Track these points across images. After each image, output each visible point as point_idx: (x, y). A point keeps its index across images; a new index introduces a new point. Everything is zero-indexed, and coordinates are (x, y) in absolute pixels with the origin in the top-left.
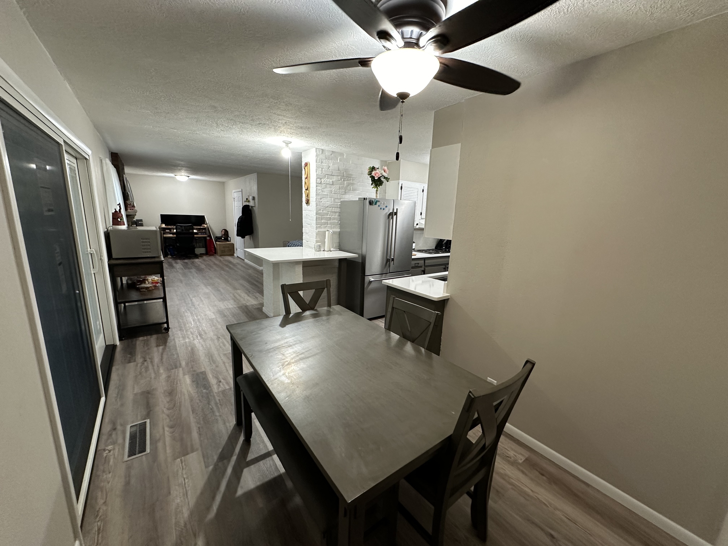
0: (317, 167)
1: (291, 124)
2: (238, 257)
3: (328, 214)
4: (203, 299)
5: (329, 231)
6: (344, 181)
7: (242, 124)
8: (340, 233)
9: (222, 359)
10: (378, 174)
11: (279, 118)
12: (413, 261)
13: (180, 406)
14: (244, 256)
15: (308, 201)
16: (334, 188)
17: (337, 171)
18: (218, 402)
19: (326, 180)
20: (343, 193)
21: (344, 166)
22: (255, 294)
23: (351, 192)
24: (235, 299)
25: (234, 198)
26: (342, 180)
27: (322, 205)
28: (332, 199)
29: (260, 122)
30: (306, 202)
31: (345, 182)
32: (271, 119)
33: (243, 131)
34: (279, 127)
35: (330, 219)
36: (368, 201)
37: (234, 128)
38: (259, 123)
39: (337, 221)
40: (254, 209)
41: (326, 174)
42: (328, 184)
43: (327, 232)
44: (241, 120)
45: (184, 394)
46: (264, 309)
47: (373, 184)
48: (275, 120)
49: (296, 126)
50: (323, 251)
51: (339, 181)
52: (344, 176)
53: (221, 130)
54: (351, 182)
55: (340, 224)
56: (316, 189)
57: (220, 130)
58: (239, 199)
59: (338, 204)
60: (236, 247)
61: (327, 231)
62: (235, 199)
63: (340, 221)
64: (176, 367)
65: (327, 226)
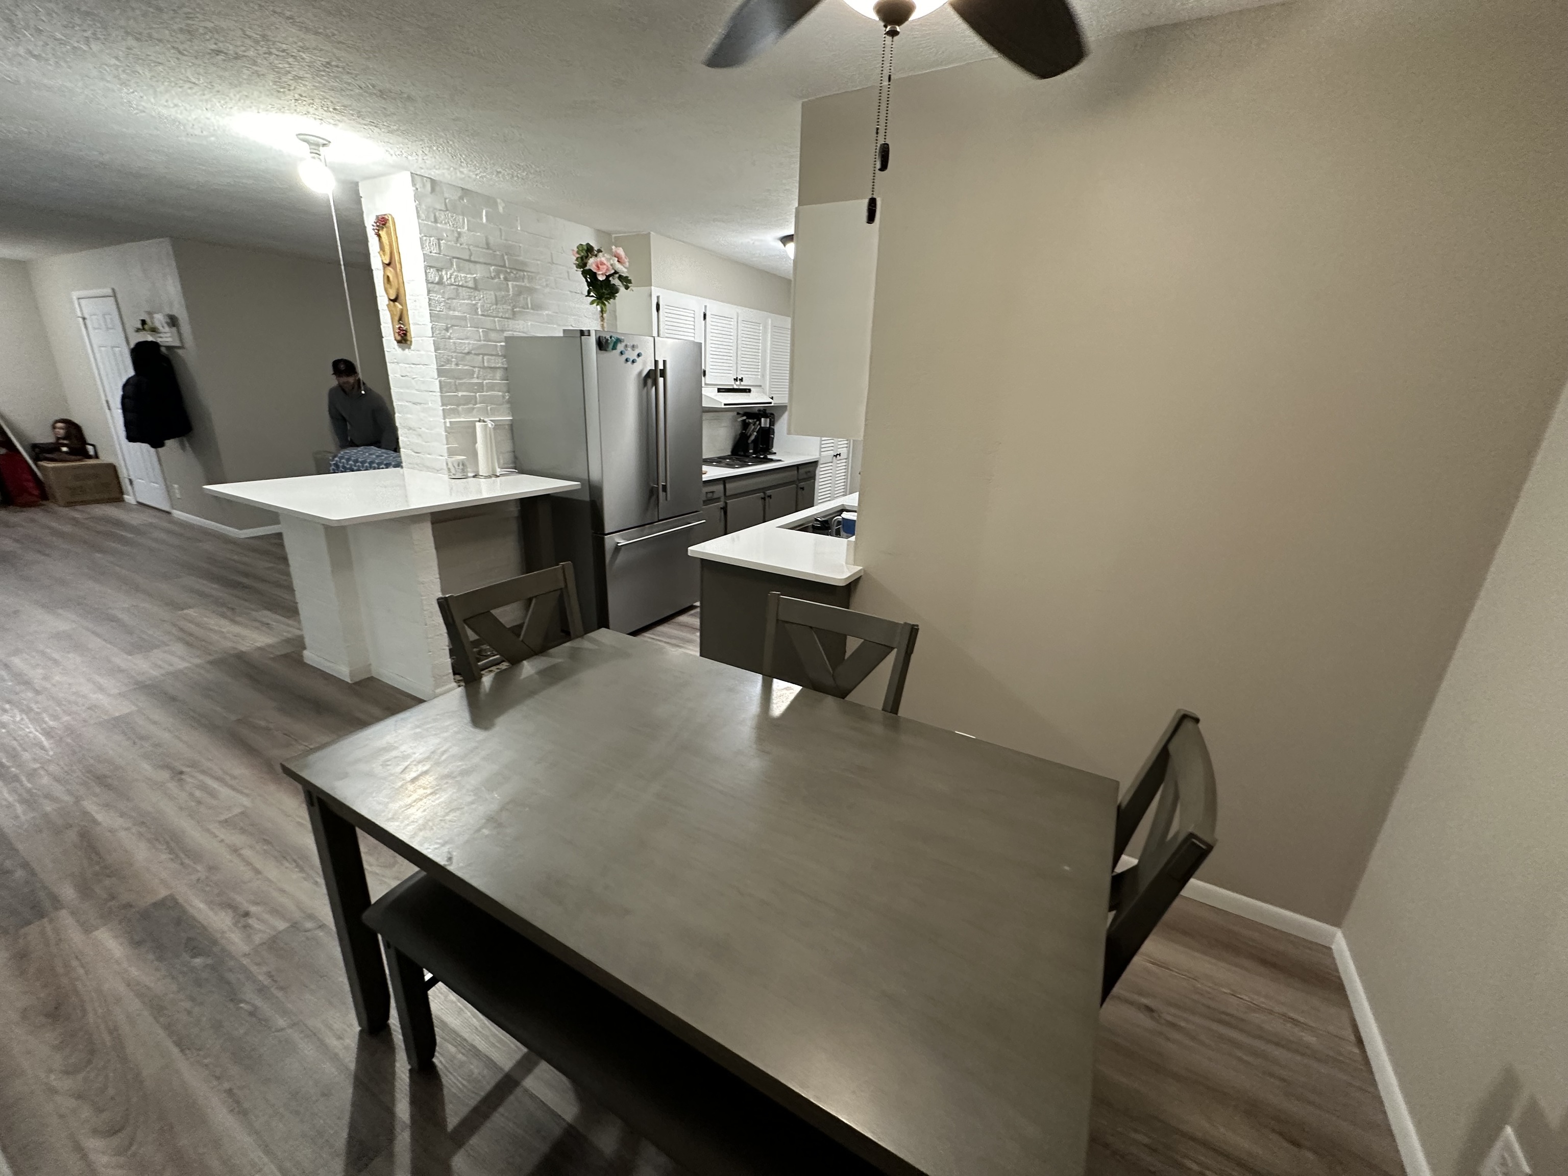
0: (425, 233)
1: (348, 73)
2: (140, 504)
3: (473, 375)
4: (56, 656)
5: (484, 422)
6: (506, 279)
7: (138, 39)
8: (512, 427)
9: (222, 841)
10: (605, 267)
11: (302, 40)
12: (704, 486)
13: (119, 1044)
14: (169, 505)
15: (405, 334)
16: (480, 300)
17: (484, 250)
18: (266, 981)
19: (455, 274)
20: (507, 315)
21: (501, 236)
22: (254, 613)
23: (528, 312)
24: (190, 641)
25: (84, 319)
26: (500, 278)
27: (453, 347)
28: (481, 330)
29: (220, 45)
30: (399, 338)
31: (510, 283)
32: (268, 40)
33: (135, 72)
34: (297, 78)
35: (481, 387)
36: (593, 340)
37: (94, 55)
38: (214, 47)
39: (500, 394)
40: (180, 356)
41: (454, 258)
42: (462, 286)
43: (478, 424)
44: (131, 22)
45: (118, 1000)
46: (309, 656)
47: (592, 294)
48: (284, 46)
49: (363, 85)
50: (474, 477)
51: (492, 278)
52: (504, 266)
53: (30, 52)
54: (526, 283)
55: (508, 402)
56: (430, 299)
57: (21, 51)
58: (109, 321)
59: (499, 344)
60: (125, 471)
61: (479, 421)
62: (88, 322)
63: (509, 392)
64: (39, 912)
65: (473, 409)
